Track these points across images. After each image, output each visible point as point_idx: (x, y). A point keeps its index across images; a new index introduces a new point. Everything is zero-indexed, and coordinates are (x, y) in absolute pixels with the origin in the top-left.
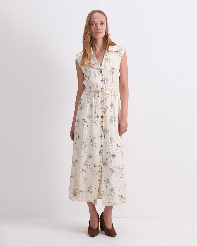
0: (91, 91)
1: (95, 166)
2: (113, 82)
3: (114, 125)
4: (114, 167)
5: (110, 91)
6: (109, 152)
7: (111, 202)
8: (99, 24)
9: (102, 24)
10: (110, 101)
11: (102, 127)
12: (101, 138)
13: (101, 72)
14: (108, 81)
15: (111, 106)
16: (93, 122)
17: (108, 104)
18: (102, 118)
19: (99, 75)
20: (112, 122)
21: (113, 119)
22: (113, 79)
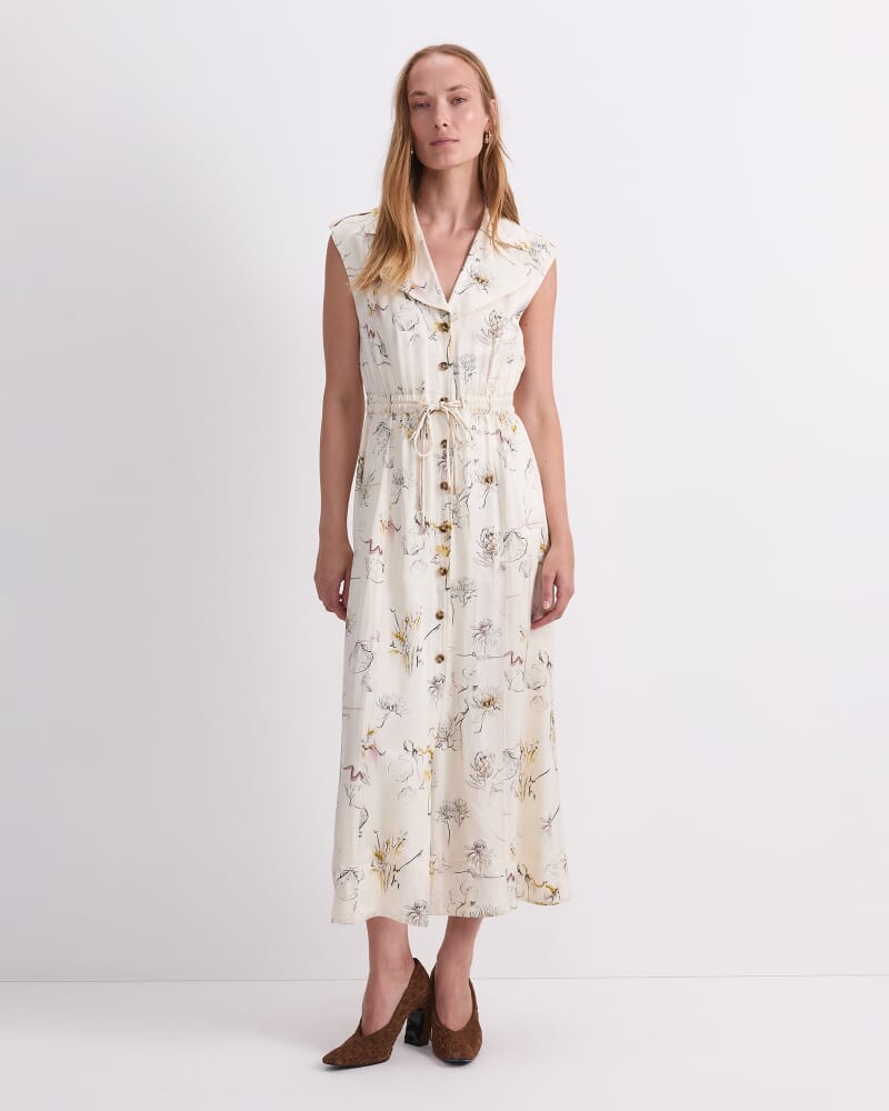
0: (394, 415)
1: (415, 751)
2: (493, 374)
3: (504, 568)
4: (488, 755)
5: (480, 413)
6: (471, 688)
7: (472, 903)
8: (443, 102)
9: (456, 101)
10: (482, 460)
11: (445, 572)
12: (438, 622)
13: (445, 327)
14: (469, 372)
15: (487, 481)
16: (405, 550)
17: (475, 472)
18: (444, 534)
19: (433, 337)
20: (490, 552)
21: (497, 541)
22: (490, 363)
